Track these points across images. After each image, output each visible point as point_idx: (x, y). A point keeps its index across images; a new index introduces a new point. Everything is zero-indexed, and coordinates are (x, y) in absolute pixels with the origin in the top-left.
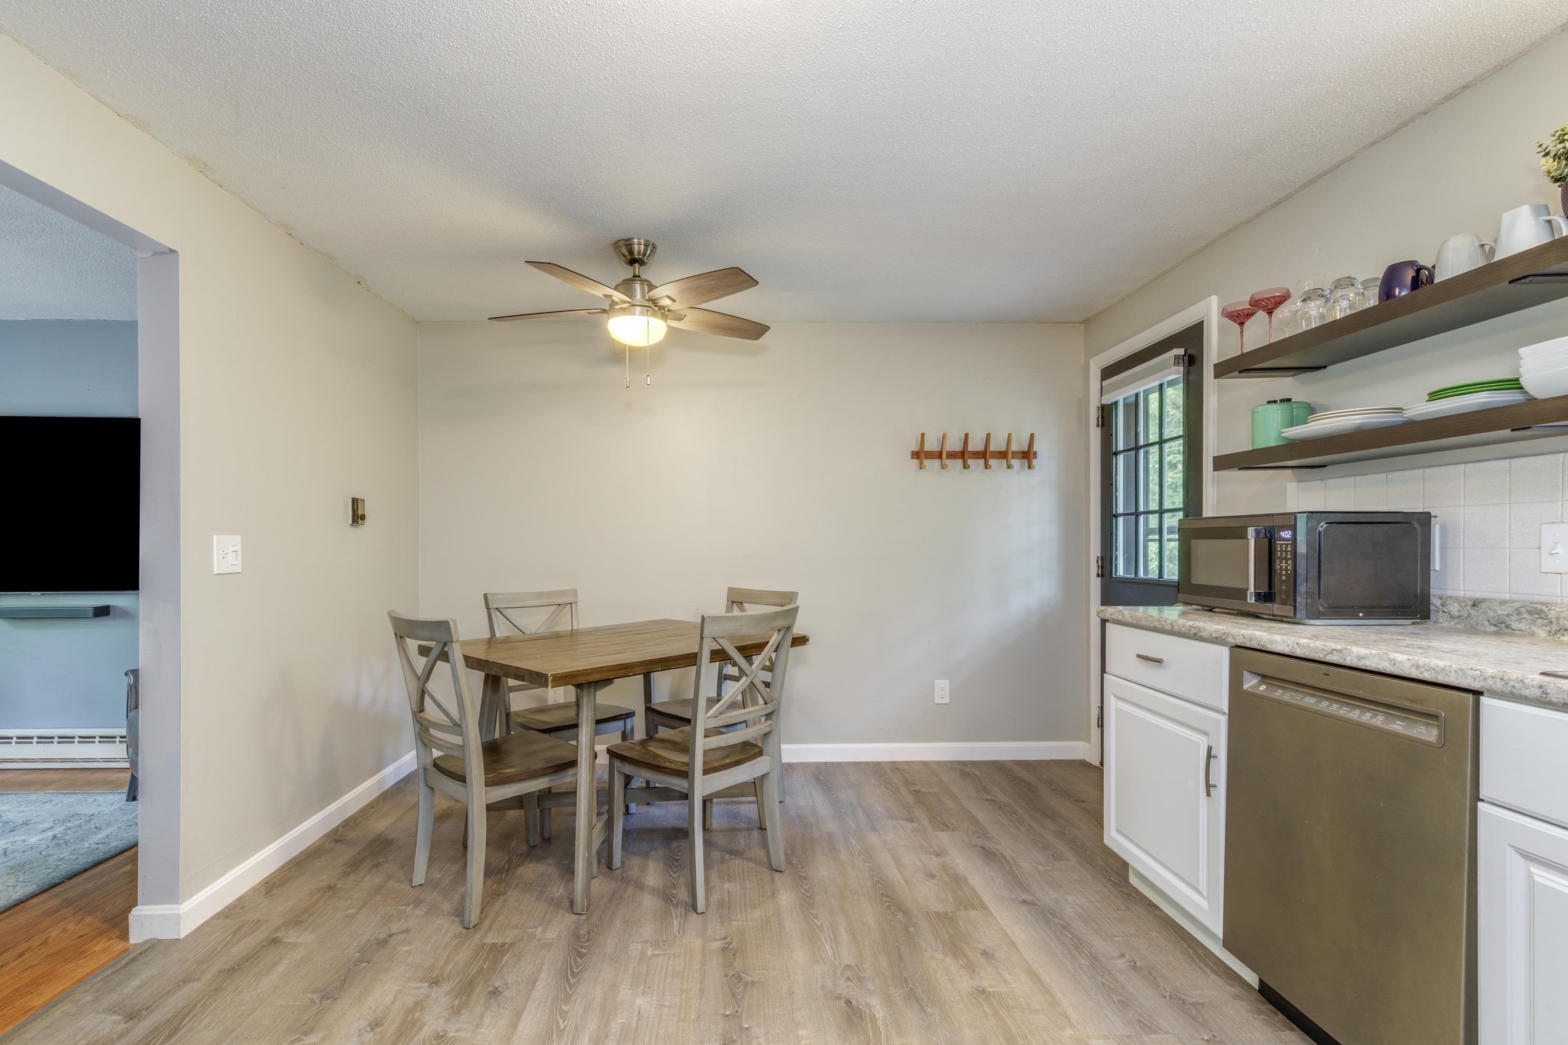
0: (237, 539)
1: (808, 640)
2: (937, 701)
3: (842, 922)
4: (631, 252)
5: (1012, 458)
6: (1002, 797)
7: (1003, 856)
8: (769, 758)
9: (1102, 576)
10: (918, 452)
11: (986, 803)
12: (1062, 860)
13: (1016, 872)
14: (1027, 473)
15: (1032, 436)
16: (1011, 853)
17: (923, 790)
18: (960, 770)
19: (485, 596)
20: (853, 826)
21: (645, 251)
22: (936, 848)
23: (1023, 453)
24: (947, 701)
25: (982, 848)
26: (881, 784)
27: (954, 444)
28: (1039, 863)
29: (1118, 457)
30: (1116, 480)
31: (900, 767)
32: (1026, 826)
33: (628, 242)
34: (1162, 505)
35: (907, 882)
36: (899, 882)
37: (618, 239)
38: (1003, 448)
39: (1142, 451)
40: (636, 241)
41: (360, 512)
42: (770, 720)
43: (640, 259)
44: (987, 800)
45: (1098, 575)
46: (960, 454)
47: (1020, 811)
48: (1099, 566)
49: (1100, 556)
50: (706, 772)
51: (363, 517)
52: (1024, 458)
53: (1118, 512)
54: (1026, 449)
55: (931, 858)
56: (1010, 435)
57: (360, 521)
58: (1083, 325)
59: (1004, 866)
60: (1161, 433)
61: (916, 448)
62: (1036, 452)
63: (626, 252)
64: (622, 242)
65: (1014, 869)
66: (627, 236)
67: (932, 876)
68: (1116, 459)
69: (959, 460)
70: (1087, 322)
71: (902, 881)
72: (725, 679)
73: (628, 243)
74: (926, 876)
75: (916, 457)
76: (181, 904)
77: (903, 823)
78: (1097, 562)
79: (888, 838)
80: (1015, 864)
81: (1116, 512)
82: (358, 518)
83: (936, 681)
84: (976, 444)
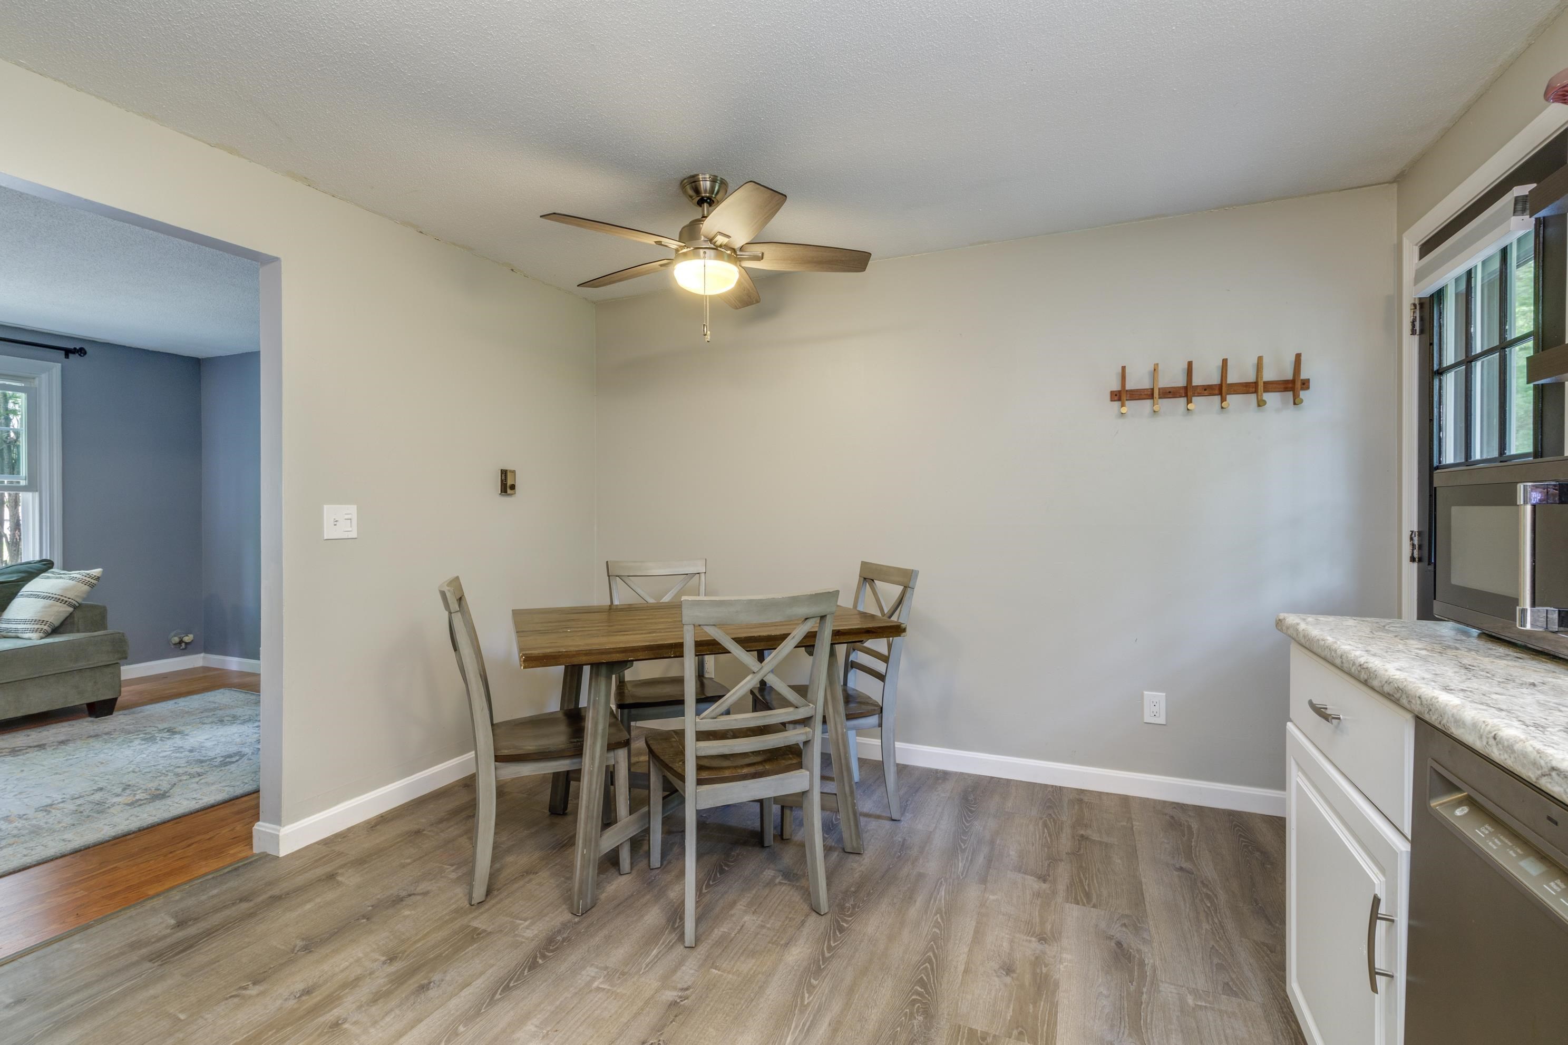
0: (352, 510)
1: (904, 630)
2: (1148, 719)
3: (836, 1006)
4: (697, 191)
5: (1265, 391)
6: (1208, 869)
7: (1142, 964)
8: (808, 772)
9: (1420, 560)
10: (1119, 392)
11: (1176, 873)
12: (1236, 995)
13: (1145, 996)
14: (1290, 413)
15: (1298, 357)
16: (1158, 963)
17: (1095, 837)
18: (1172, 817)
19: (607, 562)
20: (960, 869)
21: (713, 188)
22: (1049, 927)
23: (1286, 382)
24: (1162, 720)
25: (1119, 944)
26: (1041, 818)
27: (1173, 377)
28: (1195, 992)
29: (1444, 378)
30: (1440, 412)
31: (1086, 799)
32: (1214, 923)
33: (692, 180)
34: (1505, 449)
35: (966, 971)
36: (956, 968)
37: (682, 179)
38: (1251, 378)
39: (1479, 364)
40: (701, 177)
41: (509, 483)
42: (809, 727)
43: (708, 198)
44: (1181, 869)
45: (1413, 559)
46: (1183, 392)
47: (1222, 897)
48: (1413, 545)
49: (1415, 529)
50: (700, 782)
51: (513, 487)
52: (1286, 389)
53: (1444, 463)
54: (1289, 376)
55: (1030, 941)
56: (1260, 359)
57: (509, 491)
58: (1395, 185)
59: (1131, 982)
60: (1503, 331)
61: (1116, 387)
62: (1308, 380)
63: (691, 192)
64: (685, 181)
65: (1145, 990)
66: (695, 173)
67: (1009, 969)
68: (1440, 381)
69: (1182, 399)
70: (1400, 178)
71: (961, 968)
72: (852, 667)
73: (693, 182)
74: (1001, 968)
75: (1116, 398)
76: (284, 826)
77: (1031, 881)
78: (1411, 539)
79: (992, 897)
80: (1152, 983)
81: (1440, 462)
82: (507, 486)
83: (1146, 693)
84: (1206, 375)
